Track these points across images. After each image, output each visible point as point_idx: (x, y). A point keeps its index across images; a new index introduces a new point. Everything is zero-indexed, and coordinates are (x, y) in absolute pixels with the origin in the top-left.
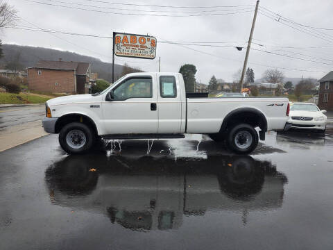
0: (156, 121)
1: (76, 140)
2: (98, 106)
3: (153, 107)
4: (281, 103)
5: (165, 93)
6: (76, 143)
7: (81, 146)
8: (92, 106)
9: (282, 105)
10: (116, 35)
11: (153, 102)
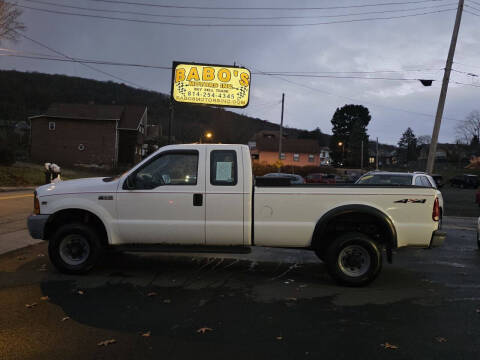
0: (202, 222)
1: (74, 251)
2: (111, 198)
3: (198, 200)
4: (420, 198)
5: (218, 178)
6: (74, 256)
7: (80, 262)
8: (101, 198)
9: (424, 201)
10: (179, 67)
11: (198, 192)
